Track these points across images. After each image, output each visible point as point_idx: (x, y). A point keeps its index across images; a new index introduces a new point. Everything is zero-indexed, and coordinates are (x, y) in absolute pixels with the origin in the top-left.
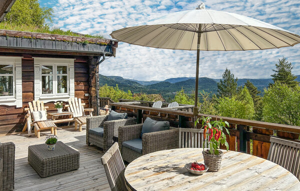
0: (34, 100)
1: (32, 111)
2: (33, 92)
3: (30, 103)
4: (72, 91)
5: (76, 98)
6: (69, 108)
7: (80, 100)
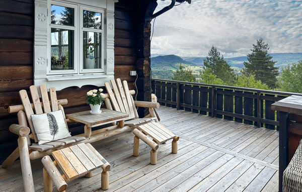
0: (33, 84)
1: (29, 112)
2: (31, 64)
3: (23, 94)
4: (111, 65)
5: (119, 80)
6: (108, 100)
7: (125, 82)
